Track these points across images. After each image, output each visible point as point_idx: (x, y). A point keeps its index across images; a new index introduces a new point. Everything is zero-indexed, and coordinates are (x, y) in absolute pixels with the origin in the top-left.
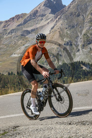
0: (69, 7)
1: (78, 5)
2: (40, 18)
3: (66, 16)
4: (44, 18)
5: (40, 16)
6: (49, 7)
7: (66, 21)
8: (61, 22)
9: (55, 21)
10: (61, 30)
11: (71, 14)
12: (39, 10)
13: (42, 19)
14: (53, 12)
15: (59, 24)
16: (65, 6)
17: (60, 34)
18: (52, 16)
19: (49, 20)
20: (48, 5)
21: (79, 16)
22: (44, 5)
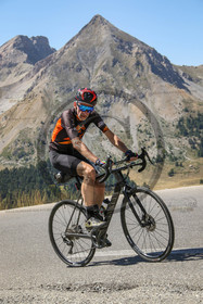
0: (62, 53)
1: (78, 50)
2: (6, 70)
3: (56, 69)
4: (13, 70)
5: (5, 65)
6: (25, 50)
7: (56, 78)
8: (46, 79)
9: (35, 77)
10: (47, 95)
11: (66, 65)
12: (4, 54)
13: (9, 73)
14: (31, 60)
15: (42, 84)
16: (54, 50)
17: (44, 102)
18: (29, 67)
19: (24, 75)
20: (22, 46)
21: (80, 69)
22: (14, 45)
